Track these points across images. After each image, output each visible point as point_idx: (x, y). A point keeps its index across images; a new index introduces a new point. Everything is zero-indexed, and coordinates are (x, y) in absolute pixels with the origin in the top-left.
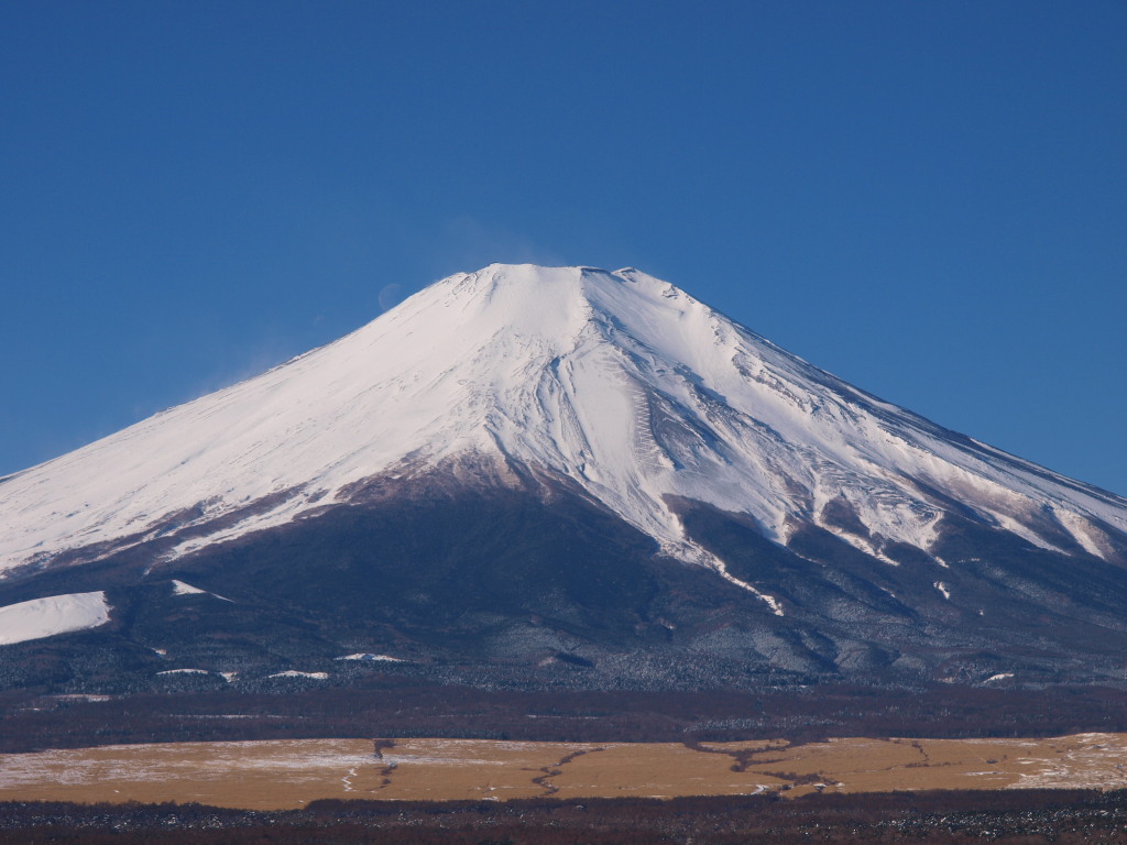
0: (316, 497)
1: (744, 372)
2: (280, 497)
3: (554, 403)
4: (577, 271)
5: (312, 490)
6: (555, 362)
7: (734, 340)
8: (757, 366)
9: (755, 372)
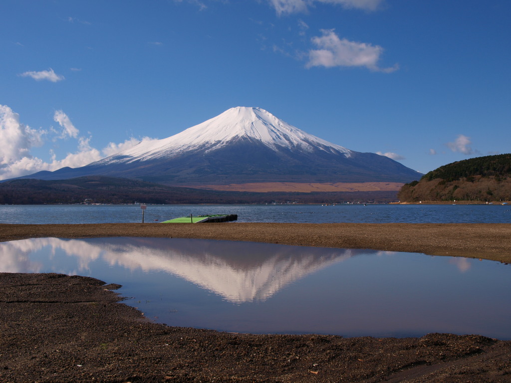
0: (222, 144)
1: (279, 125)
2: (217, 144)
3: (254, 129)
4: (251, 108)
5: (221, 142)
6: (252, 123)
7: (277, 120)
8: (281, 124)
9: (281, 125)
